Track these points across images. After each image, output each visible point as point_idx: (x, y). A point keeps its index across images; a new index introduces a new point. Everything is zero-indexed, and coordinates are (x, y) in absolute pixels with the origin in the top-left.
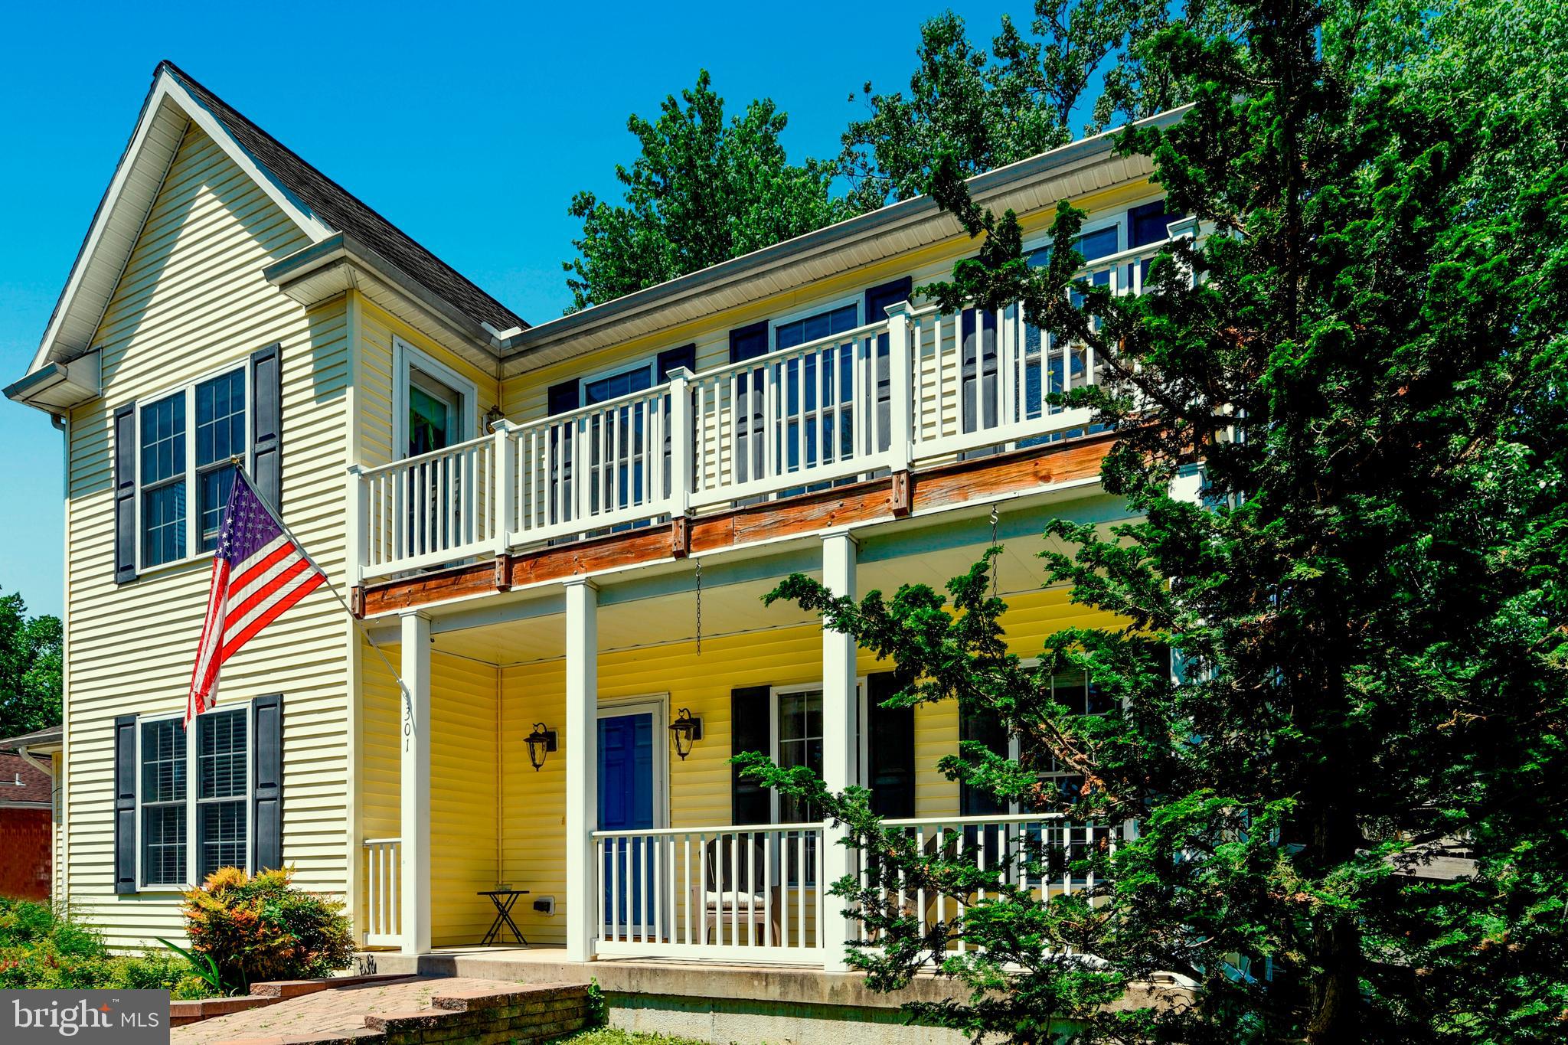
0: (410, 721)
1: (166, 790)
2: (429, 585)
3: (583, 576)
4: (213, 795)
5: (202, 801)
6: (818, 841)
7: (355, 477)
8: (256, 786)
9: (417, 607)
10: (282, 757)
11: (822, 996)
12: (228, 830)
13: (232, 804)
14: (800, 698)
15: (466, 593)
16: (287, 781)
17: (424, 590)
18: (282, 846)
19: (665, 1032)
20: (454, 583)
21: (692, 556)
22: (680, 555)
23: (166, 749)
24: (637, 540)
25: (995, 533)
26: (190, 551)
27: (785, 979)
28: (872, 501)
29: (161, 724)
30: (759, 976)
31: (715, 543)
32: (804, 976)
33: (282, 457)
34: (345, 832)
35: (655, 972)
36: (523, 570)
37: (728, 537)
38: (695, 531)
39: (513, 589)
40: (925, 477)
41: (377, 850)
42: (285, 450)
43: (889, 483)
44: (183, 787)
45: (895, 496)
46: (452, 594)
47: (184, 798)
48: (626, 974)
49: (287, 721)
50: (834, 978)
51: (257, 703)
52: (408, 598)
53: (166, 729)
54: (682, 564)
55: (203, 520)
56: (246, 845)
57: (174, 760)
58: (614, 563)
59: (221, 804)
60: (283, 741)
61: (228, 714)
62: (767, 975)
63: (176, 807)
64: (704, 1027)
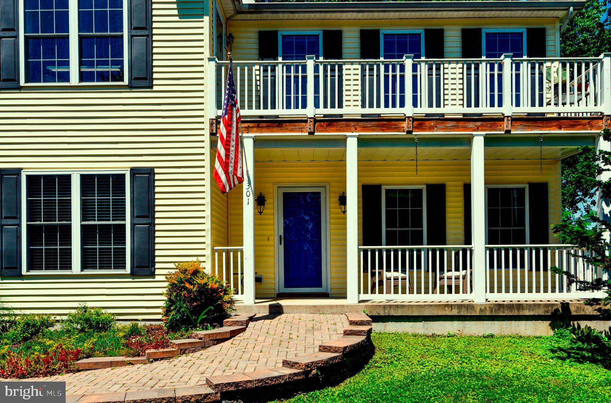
0: (250, 190)
1: (49, 216)
2: (261, 125)
3: (357, 134)
4: (95, 220)
5: (84, 223)
6: (468, 252)
7: (213, 64)
8: (133, 216)
9: (253, 135)
10: (154, 202)
11: (476, 312)
12: (105, 240)
13: (110, 225)
14: (394, 191)
15: (286, 132)
16: (157, 215)
17: (258, 127)
18: (155, 250)
19: (400, 331)
20: (278, 126)
21: (414, 133)
22: (409, 132)
23: (50, 191)
24: (385, 123)
25: (541, 144)
26: (74, 79)
27: (460, 307)
28: (494, 124)
29: (45, 176)
30: (448, 306)
31: (424, 130)
32: (468, 305)
33: (152, 41)
34: (204, 243)
35: (397, 306)
36: (321, 126)
37: (431, 128)
38: (416, 123)
39: (316, 134)
40: (516, 120)
41: (220, 252)
42: (155, 38)
43: (502, 120)
44: (67, 214)
45: (506, 125)
46: (277, 132)
47: (67, 221)
48: (382, 308)
49: (157, 183)
50: (481, 305)
51: (134, 171)
52: (248, 129)
53: (49, 179)
54: (409, 136)
55: (81, 64)
56: (125, 249)
57: (57, 198)
58: (373, 131)
59: (100, 225)
60: (155, 193)
61: (108, 175)
62: (452, 305)
63: (61, 226)
64: (419, 327)
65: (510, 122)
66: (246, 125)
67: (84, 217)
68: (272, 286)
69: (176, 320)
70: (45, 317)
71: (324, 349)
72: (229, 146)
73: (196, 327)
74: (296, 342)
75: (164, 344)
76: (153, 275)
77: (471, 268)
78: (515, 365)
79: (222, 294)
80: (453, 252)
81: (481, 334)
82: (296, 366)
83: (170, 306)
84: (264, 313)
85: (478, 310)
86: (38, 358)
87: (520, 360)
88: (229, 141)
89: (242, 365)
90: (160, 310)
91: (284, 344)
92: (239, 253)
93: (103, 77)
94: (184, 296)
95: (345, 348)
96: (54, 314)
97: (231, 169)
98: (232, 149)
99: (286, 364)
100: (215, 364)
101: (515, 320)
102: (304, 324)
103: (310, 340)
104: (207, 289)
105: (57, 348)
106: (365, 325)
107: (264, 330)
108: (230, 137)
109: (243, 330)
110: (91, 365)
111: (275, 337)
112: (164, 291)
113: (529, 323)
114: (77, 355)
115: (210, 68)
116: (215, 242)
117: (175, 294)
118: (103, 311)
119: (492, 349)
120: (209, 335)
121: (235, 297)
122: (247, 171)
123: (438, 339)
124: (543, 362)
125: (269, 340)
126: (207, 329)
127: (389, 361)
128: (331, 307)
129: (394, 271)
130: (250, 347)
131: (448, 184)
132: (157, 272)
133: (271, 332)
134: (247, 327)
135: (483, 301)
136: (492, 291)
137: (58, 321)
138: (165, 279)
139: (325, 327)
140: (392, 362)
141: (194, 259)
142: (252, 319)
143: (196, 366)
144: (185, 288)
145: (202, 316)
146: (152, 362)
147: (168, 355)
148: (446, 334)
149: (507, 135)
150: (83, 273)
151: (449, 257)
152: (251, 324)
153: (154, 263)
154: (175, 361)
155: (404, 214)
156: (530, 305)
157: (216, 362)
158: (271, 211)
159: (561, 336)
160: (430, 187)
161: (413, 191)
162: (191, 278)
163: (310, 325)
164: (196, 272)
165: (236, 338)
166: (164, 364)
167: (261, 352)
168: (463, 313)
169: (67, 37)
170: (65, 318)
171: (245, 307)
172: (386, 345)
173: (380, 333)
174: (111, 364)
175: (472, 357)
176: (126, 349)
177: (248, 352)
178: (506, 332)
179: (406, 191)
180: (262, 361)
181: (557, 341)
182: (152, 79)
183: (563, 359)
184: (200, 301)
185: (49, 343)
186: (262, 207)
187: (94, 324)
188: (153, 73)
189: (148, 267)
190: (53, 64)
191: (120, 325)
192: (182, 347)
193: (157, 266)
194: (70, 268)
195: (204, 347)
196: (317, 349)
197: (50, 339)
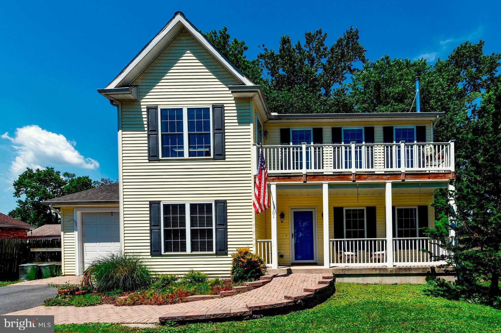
0: (274, 211)
1: (175, 225)
2: (280, 178)
3: (328, 182)
4: (197, 227)
5: (192, 228)
6: (384, 242)
7: (255, 147)
8: (216, 225)
9: (276, 183)
10: (227, 217)
11: (388, 272)
12: (203, 236)
13: (205, 229)
14: (350, 210)
15: (292, 181)
16: (228, 224)
17: (278, 179)
18: (227, 241)
19: (351, 282)
20: (288, 178)
21: (356, 182)
22: (354, 181)
23: (175, 212)
24: (342, 176)
25: (420, 187)
26: (186, 156)
27: (380, 269)
28: (396, 177)
29: (172, 205)
30: (375, 269)
31: (361, 180)
32: (384, 268)
33: (225, 136)
34: (252, 238)
35: (349, 269)
36: (310, 178)
37: (365, 179)
38: (357, 176)
39: (307, 182)
40: (407, 174)
41: (260, 243)
42: (226, 134)
43: (400, 174)
44: (183, 224)
45: (402, 177)
46: (287, 181)
47: (184, 227)
48: (341, 270)
49: (228, 208)
50: (391, 268)
51: (217, 202)
52: (273, 180)
53: (175, 206)
54: (354, 183)
55: (190, 147)
56: (212, 241)
57: (178, 216)
58: (336, 180)
59: (200, 229)
60: (227, 213)
61: (204, 204)
62: (376, 269)
63: (181, 230)
64: (360, 280)
65: (404, 176)
66: (272, 178)
67: (192, 225)
68: (289, 259)
69: (237, 277)
70: (173, 276)
71: (306, 290)
72: (260, 190)
73: (246, 280)
74: (294, 287)
75: (230, 288)
76: (227, 254)
77: (386, 249)
78: (403, 298)
79: (259, 264)
80: (381, 242)
81: (391, 283)
82: (290, 298)
83: (234, 270)
84: (282, 273)
85: (389, 271)
86: (168, 295)
87: (406, 295)
88: (260, 187)
89: (265, 298)
90: (229, 272)
91: (288, 288)
92: (270, 243)
93: (200, 154)
94: (240, 265)
95: (316, 290)
96: (177, 274)
97: (261, 201)
98: (262, 191)
99: (286, 297)
100: (253, 298)
101: (408, 276)
102: (300, 278)
103: (301, 286)
104: (252, 261)
105: (177, 291)
106: (330, 279)
107: (280, 282)
108: (261, 185)
109: (269, 282)
110: (193, 299)
111: (284, 285)
112: (231, 262)
113: (415, 277)
114: (187, 294)
115: (254, 150)
116: (257, 238)
117: (236, 264)
118: (202, 273)
119: (394, 290)
120: (252, 284)
121: (267, 265)
122: (273, 201)
123: (369, 285)
124: (417, 296)
125: (281, 287)
126: (251, 281)
127: (341, 297)
128: (316, 270)
129: (347, 251)
130: (271, 289)
131: (377, 206)
132: (229, 253)
133: (283, 282)
134: (272, 280)
135: (392, 266)
136: (396, 261)
137: (179, 278)
138: (231, 256)
139: (310, 280)
140: (342, 297)
141: (246, 246)
142: (275, 276)
143: (244, 299)
144: (241, 261)
145: (249, 275)
146: (223, 297)
147: (231, 294)
148: (373, 283)
149: (403, 182)
150: (192, 253)
151: (379, 244)
152: (274, 279)
153: (227, 248)
154: (234, 297)
155: (355, 222)
156: (415, 268)
157: (253, 297)
158: (288, 221)
159: (431, 284)
160: (368, 208)
161: (360, 210)
162: (244, 256)
163: (303, 279)
164: (246, 253)
165: (265, 285)
166: (229, 298)
167: (276, 292)
168: (382, 272)
169: (183, 134)
170: (183, 276)
171: (273, 270)
172: (341, 289)
173: (340, 283)
174: (203, 299)
175: (383, 294)
176: (211, 291)
177: (270, 292)
178: (404, 282)
179: (356, 210)
180: (276, 296)
181: (428, 286)
182: (225, 155)
183: (428, 295)
184: (248, 267)
185: (174, 288)
186: (283, 219)
187: (197, 279)
188: (225, 152)
189: (224, 250)
190: (176, 147)
191: (210, 279)
192: (238, 290)
193: (229, 249)
194: (185, 251)
195: (249, 290)
196: (303, 291)
197: (175, 286)
